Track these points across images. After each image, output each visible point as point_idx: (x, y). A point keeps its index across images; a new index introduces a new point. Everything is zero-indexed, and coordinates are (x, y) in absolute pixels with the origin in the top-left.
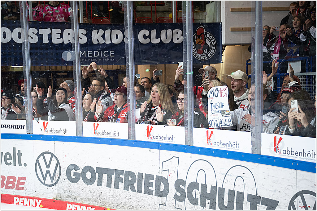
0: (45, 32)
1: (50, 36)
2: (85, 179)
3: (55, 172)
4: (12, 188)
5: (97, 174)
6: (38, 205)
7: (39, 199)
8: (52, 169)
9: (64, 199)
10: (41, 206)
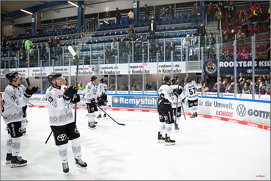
0: (241, 63)
1: (242, 64)
2: (255, 114)
3: (244, 111)
4: (228, 116)
5: (259, 113)
6: (237, 123)
7: (238, 120)
8: (243, 111)
9: (246, 121)
10: (238, 123)
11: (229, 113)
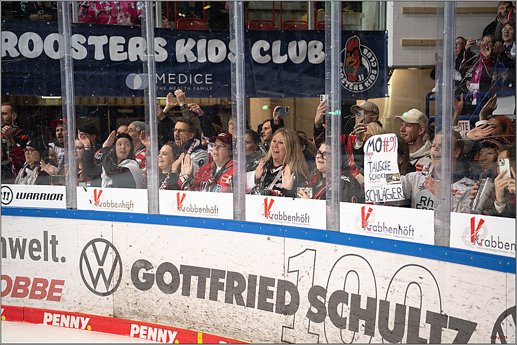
0: (98, 41)
1: (106, 48)
2: (161, 284)
3: (112, 272)
4: (40, 297)
5: (181, 276)
6: (83, 327)
7: (85, 316)
8: (107, 267)
9: (127, 317)
10: (89, 327)
11: (45, 282)
